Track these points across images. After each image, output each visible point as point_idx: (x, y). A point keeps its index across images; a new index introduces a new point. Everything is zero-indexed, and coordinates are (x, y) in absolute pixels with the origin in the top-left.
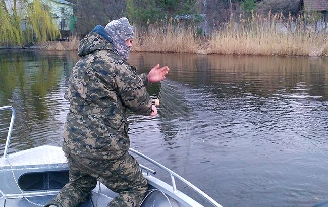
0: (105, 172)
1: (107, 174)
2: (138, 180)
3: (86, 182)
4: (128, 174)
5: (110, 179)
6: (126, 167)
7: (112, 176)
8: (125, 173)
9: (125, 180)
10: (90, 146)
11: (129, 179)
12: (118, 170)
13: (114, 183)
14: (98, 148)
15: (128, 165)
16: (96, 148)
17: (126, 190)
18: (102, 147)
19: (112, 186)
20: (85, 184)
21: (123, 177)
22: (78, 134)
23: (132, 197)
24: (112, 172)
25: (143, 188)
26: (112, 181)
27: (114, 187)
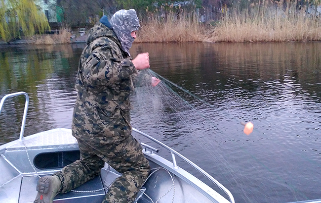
0: (109, 153)
1: (111, 155)
2: (140, 162)
3: (94, 161)
4: (131, 156)
5: (114, 160)
6: (128, 150)
7: (115, 157)
8: (128, 155)
9: (128, 161)
10: (89, 131)
11: (131, 161)
12: (120, 152)
13: (117, 164)
14: (95, 133)
15: (131, 148)
16: (93, 134)
17: (129, 170)
18: (97, 133)
19: (115, 166)
20: (94, 163)
21: (126, 159)
22: (79, 120)
23: (134, 177)
24: (115, 154)
25: (145, 170)
26: (116, 161)
27: (118, 167)
